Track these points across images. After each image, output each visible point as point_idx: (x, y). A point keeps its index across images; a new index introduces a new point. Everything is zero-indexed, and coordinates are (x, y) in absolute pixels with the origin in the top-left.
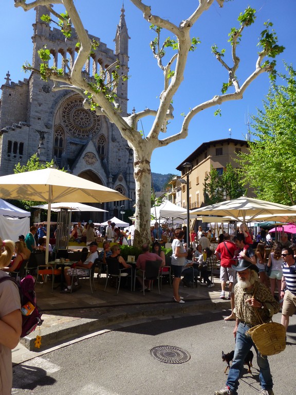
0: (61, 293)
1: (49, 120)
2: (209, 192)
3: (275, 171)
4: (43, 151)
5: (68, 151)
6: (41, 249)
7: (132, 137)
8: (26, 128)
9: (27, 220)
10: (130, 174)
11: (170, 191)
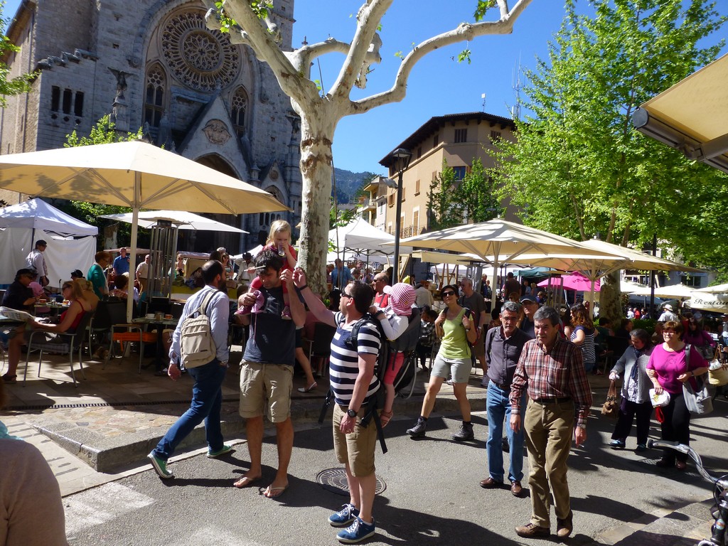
0: (156, 375)
1: (136, 50)
2: (436, 209)
3: (558, 177)
4: (124, 111)
5: (173, 114)
6: (119, 296)
7: (300, 92)
8: (88, 63)
9: (92, 242)
10: (292, 166)
11: (364, 204)
